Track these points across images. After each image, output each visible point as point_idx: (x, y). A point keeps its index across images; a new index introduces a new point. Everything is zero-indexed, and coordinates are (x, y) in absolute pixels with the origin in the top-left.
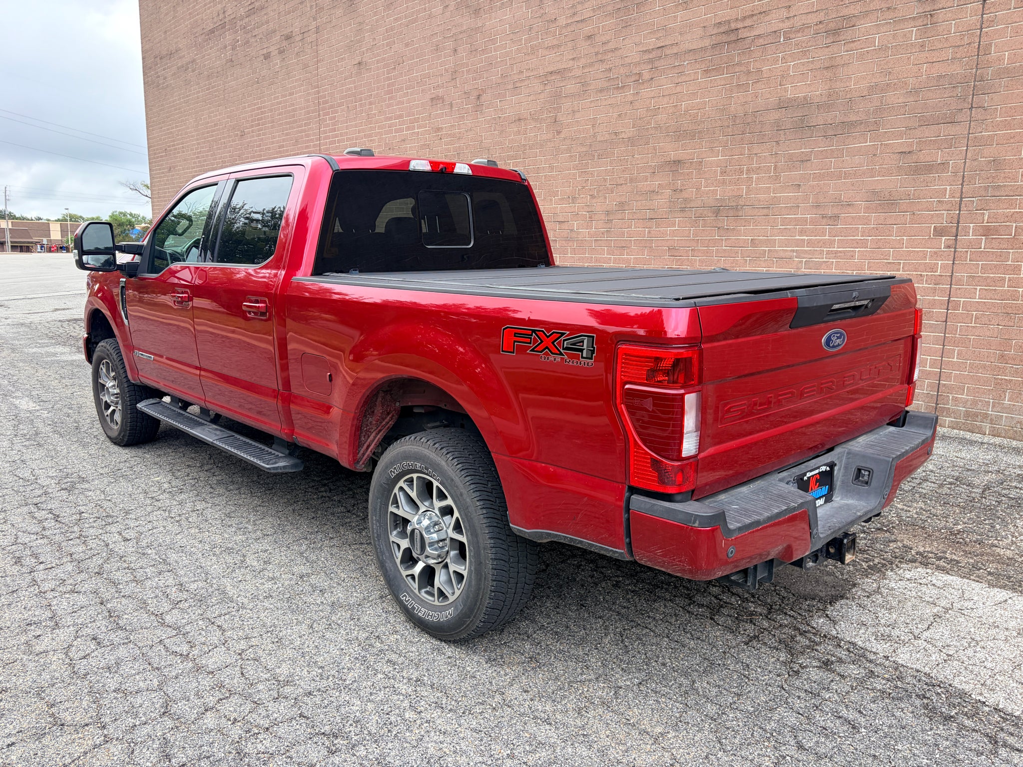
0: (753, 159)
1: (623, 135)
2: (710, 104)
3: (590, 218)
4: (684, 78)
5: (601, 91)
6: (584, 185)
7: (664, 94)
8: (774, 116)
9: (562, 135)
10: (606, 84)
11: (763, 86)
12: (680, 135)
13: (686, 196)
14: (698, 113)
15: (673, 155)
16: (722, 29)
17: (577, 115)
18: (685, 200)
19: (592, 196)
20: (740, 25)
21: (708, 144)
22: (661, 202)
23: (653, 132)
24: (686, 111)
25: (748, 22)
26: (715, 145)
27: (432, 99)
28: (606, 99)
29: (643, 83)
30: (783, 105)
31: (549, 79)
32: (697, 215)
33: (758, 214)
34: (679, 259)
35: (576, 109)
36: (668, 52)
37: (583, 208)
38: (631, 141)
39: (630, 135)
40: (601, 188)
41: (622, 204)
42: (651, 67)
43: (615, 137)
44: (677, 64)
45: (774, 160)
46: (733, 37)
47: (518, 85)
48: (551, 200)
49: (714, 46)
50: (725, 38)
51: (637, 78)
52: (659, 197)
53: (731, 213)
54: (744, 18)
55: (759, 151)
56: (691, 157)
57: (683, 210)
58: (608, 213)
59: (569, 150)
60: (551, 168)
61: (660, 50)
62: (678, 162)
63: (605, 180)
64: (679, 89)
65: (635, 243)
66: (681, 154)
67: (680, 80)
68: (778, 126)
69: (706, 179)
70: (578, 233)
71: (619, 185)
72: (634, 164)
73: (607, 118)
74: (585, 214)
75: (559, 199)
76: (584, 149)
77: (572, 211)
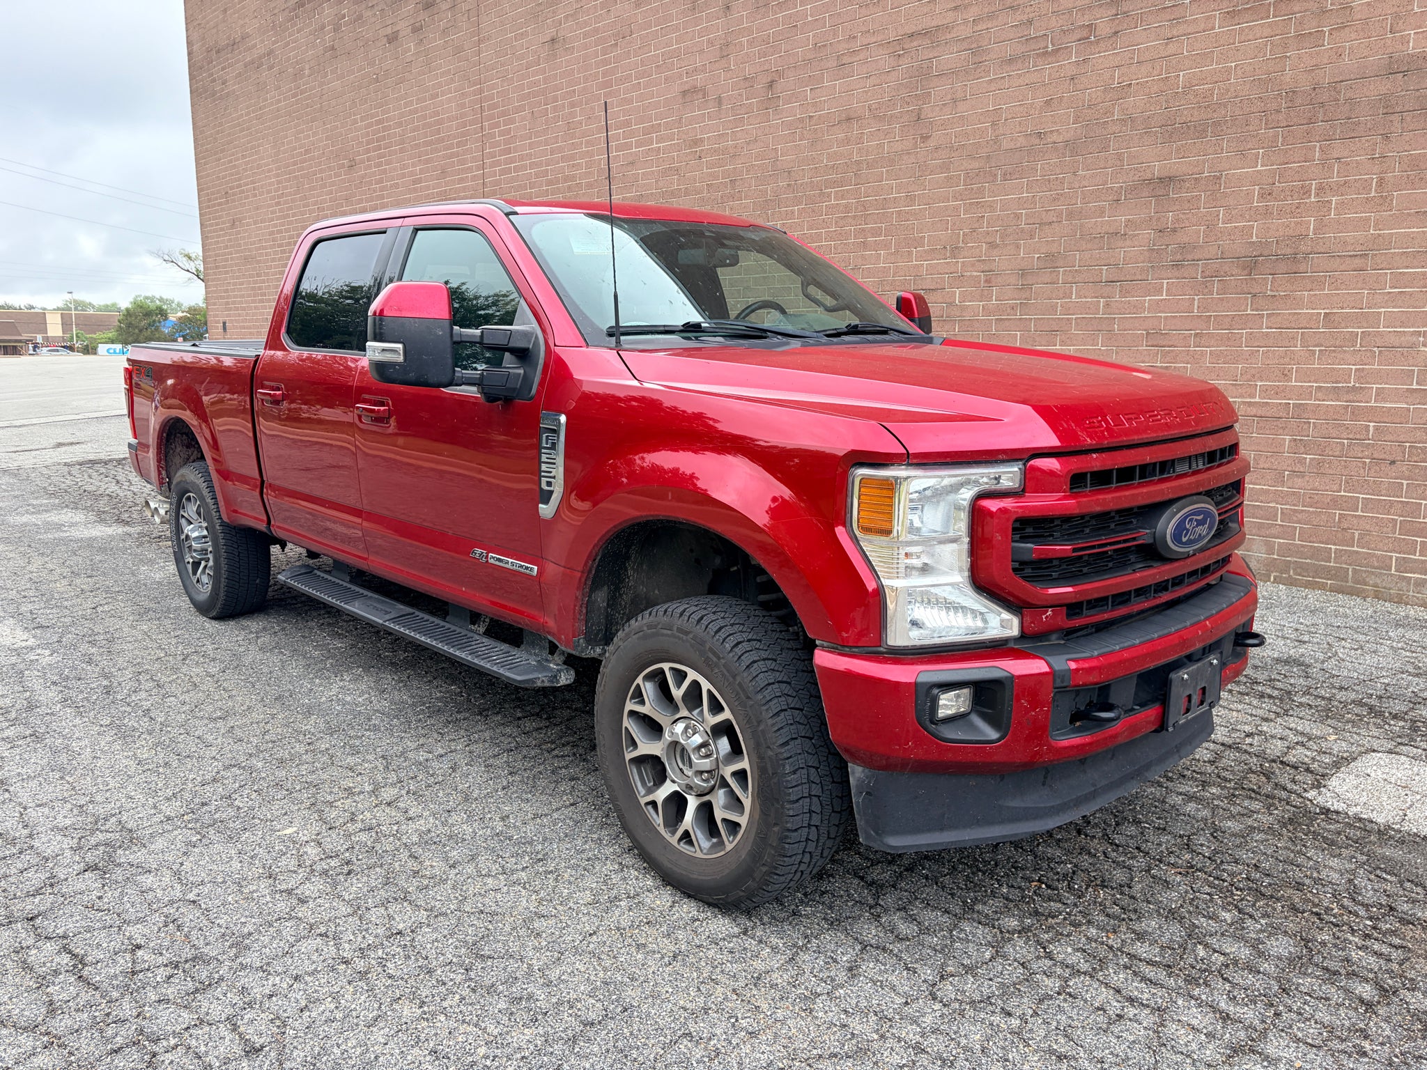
0: (1331, 168)
1: (1055, 137)
2: (1239, 72)
3: (986, 281)
4: (1182, 29)
5: (1011, 61)
6: (976, 225)
7: (1142, 59)
8: (1379, 88)
9: (932, 143)
10: (1020, 49)
11: (1353, 36)
12: (1173, 131)
13: (1186, 239)
14: (1212, 90)
15: (1157, 169)
17: (963, 106)
18: (1183, 247)
19: (992, 245)
21: (1233, 145)
22: (1132, 251)
23: (1116, 128)
24: (1188, 87)
26: (1249, 146)
27: (684, 93)
28: (1020, 75)
29: (1098, 42)
30: (1399, 67)
31: (906, 46)
32: (1207, 273)
33: (1342, 268)
34: (1169, 352)
35: (960, 95)
37: (973, 265)
38: (1072, 147)
39: (1069, 135)
40: (1010, 230)
41: (1050, 257)
42: (1114, 12)
43: (1037, 141)
45: (1376, 169)
47: (846, 60)
48: (910, 253)
51: (1085, 33)
52: (1128, 243)
53: (1282, 267)
55: (1346, 153)
56: (1196, 170)
57: (1177, 265)
58: (1023, 273)
59: (945, 167)
60: (911, 199)
62: (1167, 180)
63: (1018, 217)
64: (1172, 48)
65: (1077, 324)
66: (1175, 165)
67: (1175, 33)
68: (1388, 107)
69: (1227, 208)
70: (963, 308)
71: (1045, 224)
72: (1077, 186)
73: (1021, 109)
74: (977, 276)
75: (925, 251)
76: (976, 164)
77: (952, 270)
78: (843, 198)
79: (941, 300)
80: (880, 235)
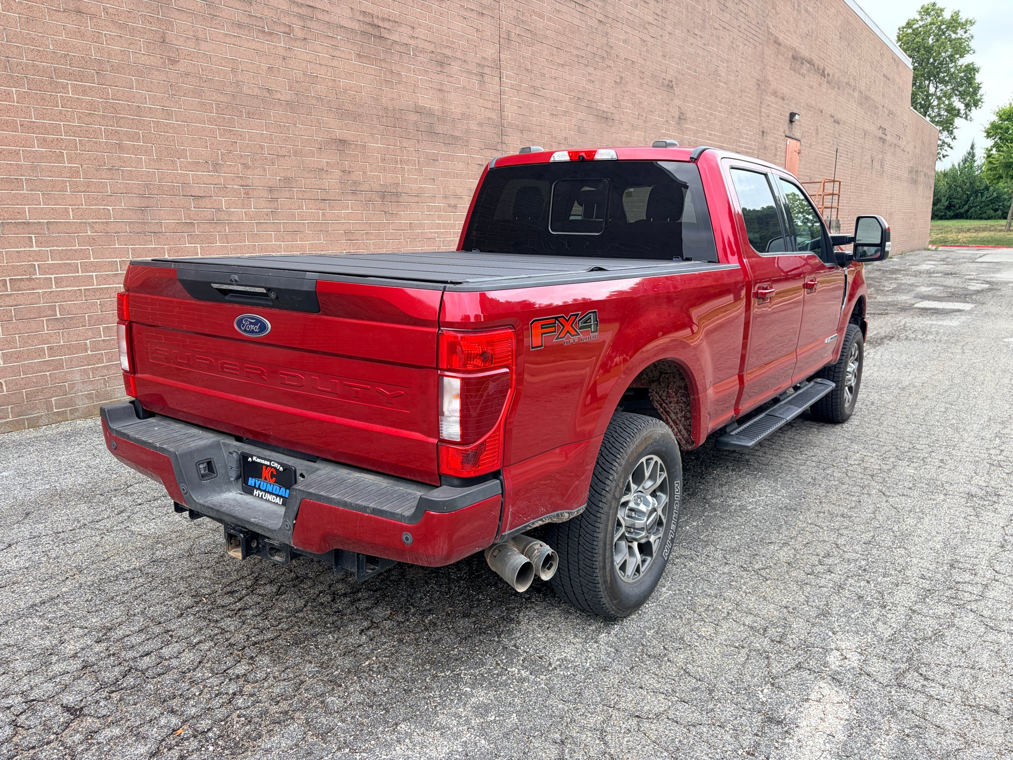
1: (279, 96)
2: (367, 90)
3: (245, 193)
4: (338, 53)
6: (231, 148)
7: (321, 63)
8: (414, 117)
9: (181, 68)
10: (246, 20)
11: (404, 89)
12: (342, 113)
13: (355, 179)
14: (357, 95)
15: (338, 134)
16: (368, 20)
17: (203, 45)
18: (355, 182)
19: (246, 166)
20: (381, 24)
21: (368, 129)
22: (332, 181)
23: (314, 102)
24: (345, 90)
25: (386, 25)
26: (375, 132)
28: (248, 41)
29: (296, 40)
30: (419, 110)
32: (367, 199)
33: (413, 201)
34: (356, 243)
35: (200, 35)
36: (320, 17)
37: (233, 180)
39: (288, 98)
40: (257, 157)
41: (287, 179)
42: (302, 24)
43: (268, 95)
44: (329, 34)
46: (376, 32)
48: (174, 162)
49: (363, 33)
50: (370, 29)
51: (287, 30)
52: (329, 176)
53: (394, 199)
54: (383, 19)
56: (355, 139)
57: (354, 193)
58: (271, 190)
61: (311, 9)
62: (343, 142)
63: (262, 147)
64: (335, 63)
65: (309, 227)
66: (348, 135)
68: (417, 128)
69: (370, 164)
70: (230, 214)
71: (281, 156)
72: (297, 134)
73: (250, 66)
74: (237, 189)
75: (189, 163)
76: (222, 98)
77: (216, 182)
78: (84, 93)
79: (209, 206)
80: (138, 140)
